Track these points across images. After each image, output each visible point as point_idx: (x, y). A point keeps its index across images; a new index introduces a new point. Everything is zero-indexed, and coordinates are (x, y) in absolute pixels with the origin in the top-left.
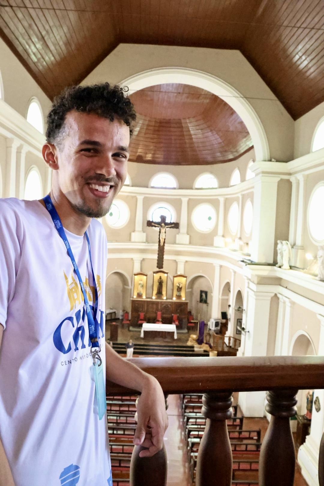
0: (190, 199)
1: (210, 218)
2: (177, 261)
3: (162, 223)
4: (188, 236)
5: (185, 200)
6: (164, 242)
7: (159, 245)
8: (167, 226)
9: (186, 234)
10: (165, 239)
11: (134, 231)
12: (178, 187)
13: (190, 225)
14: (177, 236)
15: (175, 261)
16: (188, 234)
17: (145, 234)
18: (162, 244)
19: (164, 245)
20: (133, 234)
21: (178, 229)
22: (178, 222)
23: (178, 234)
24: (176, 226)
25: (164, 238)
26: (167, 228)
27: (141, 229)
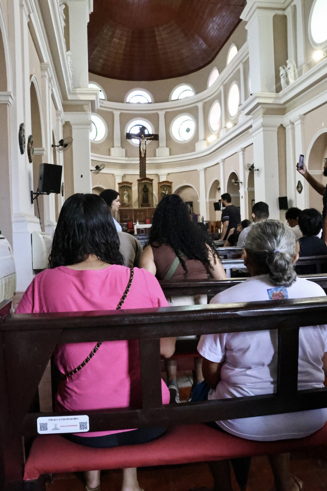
0: (166, 112)
1: (188, 130)
2: (159, 174)
3: (142, 135)
4: (168, 149)
5: (162, 114)
6: (145, 154)
7: (140, 157)
8: (146, 138)
9: (166, 147)
10: (145, 151)
11: (113, 147)
12: (154, 101)
13: (169, 137)
14: (157, 149)
15: (157, 174)
16: (167, 147)
17: (124, 150)
18: (143, 156)
19: (145, 157)
20: (112, 149)
21: (158, 141)
22: (157, 134)
23: (157, 148)
24: (155, 137)
25: (145, 149)
26: (147, 139)
27: (120, 145)
